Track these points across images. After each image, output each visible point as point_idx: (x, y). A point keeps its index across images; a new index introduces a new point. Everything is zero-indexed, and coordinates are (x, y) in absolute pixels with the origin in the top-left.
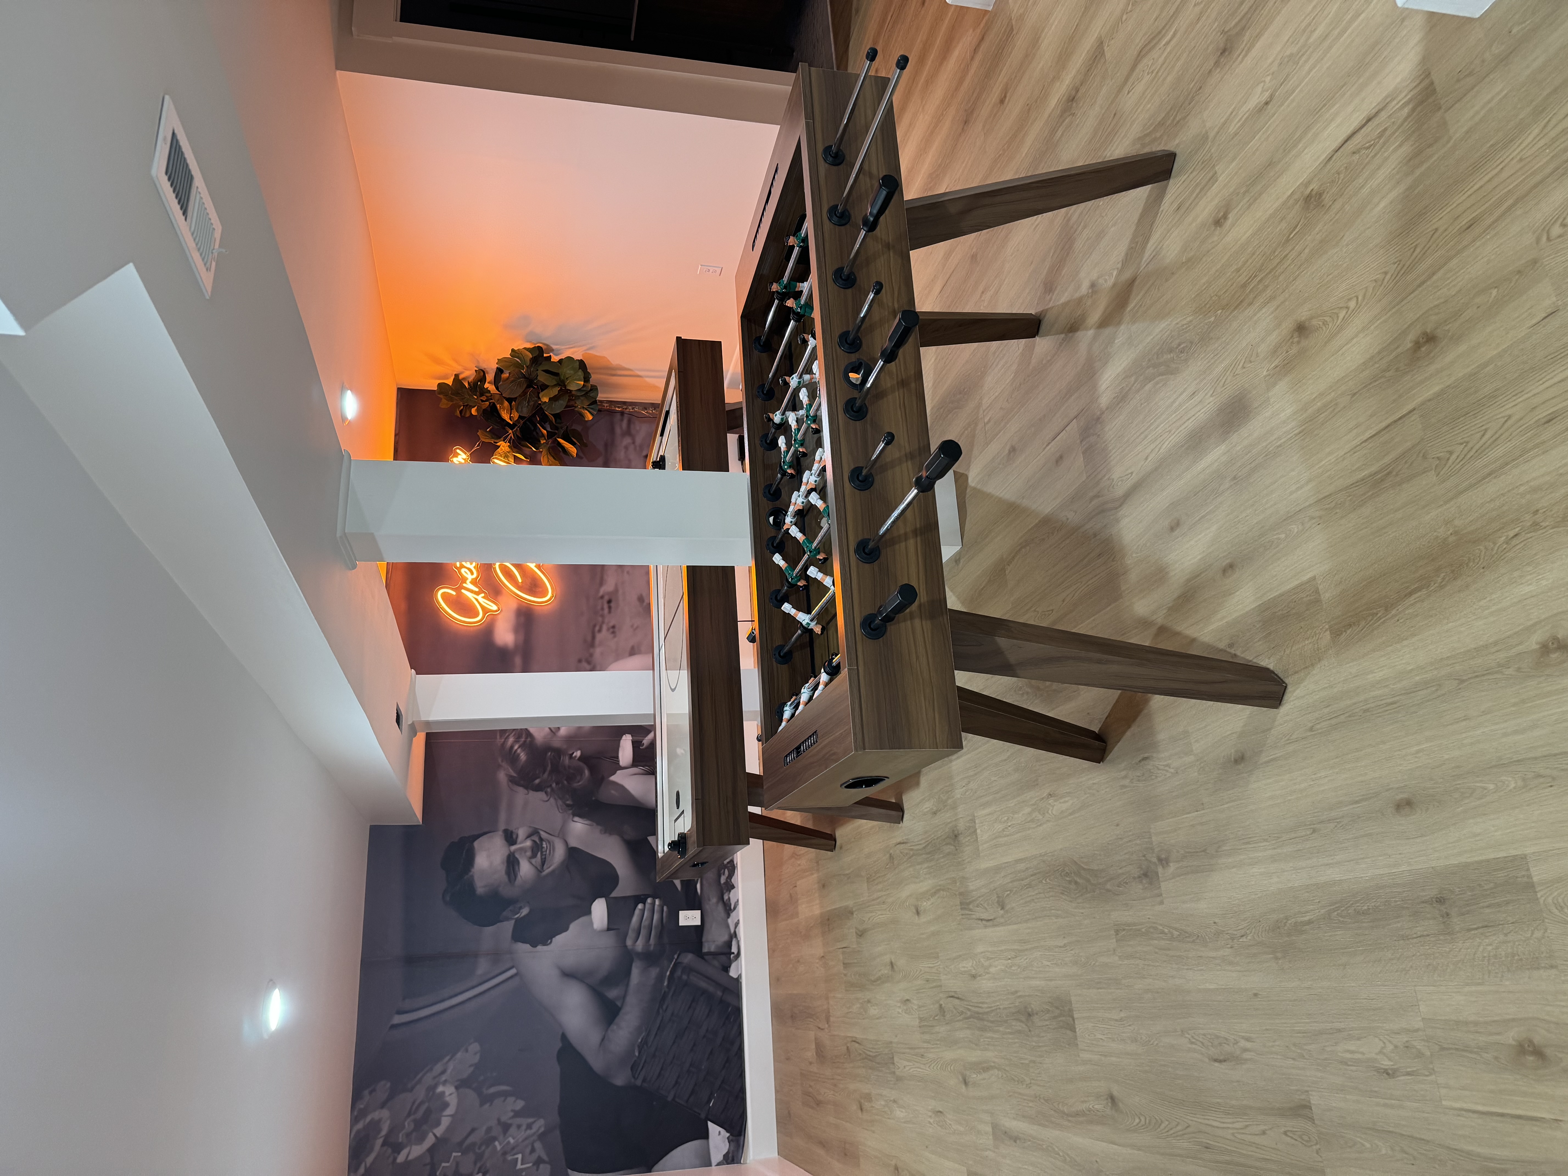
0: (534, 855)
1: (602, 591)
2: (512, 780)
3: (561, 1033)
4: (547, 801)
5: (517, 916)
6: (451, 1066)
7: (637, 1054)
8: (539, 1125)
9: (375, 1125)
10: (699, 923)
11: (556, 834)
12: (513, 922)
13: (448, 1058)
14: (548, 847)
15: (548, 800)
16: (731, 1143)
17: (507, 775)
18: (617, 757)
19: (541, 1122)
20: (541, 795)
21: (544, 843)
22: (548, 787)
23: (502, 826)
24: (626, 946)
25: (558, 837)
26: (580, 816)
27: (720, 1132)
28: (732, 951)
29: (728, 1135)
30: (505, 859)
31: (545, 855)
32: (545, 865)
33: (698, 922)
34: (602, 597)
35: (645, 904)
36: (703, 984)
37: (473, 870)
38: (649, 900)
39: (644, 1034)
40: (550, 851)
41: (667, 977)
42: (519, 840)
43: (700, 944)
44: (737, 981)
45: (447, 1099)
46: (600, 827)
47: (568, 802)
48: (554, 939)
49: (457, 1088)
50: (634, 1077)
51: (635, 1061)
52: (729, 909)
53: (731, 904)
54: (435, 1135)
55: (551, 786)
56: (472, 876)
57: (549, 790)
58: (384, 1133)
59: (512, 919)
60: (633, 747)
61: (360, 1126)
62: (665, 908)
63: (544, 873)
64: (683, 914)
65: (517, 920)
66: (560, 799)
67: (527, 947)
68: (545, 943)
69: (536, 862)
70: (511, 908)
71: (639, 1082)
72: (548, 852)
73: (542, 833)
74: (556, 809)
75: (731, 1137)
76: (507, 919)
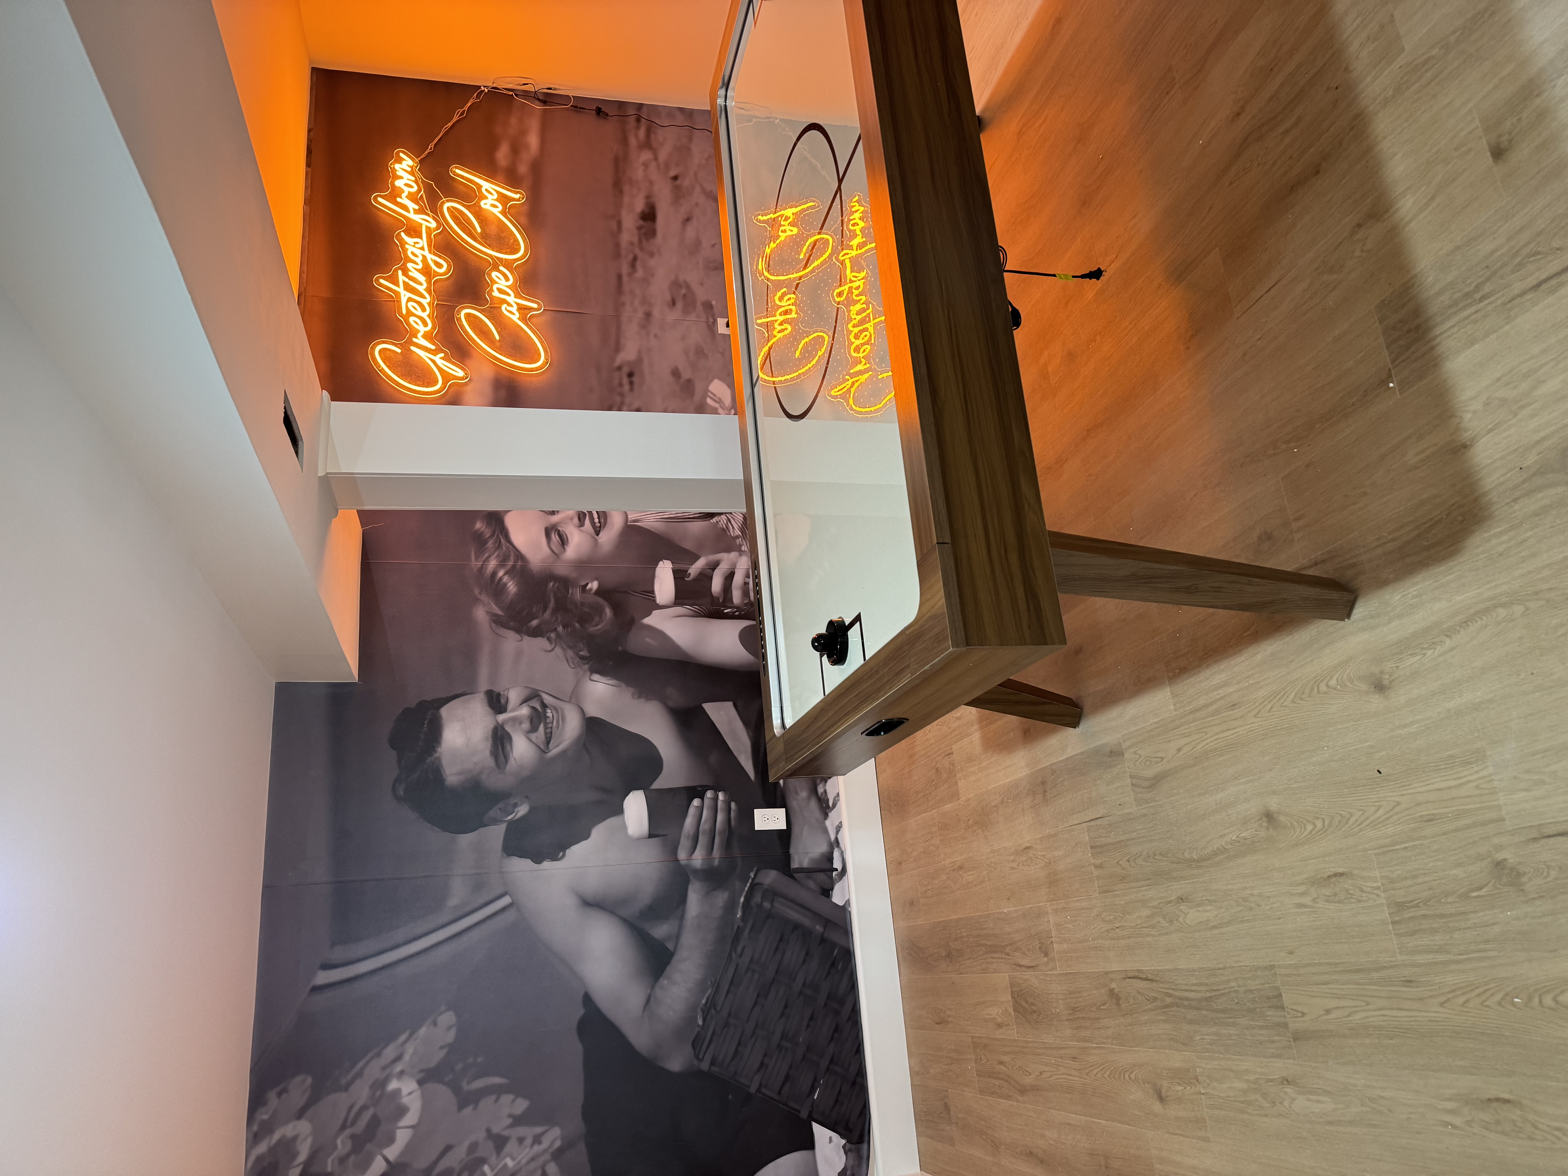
0: (534, 729)
1: (620, 359)
2: (497, 621)
3: (582, 993)
4: (550, 651)
5: (510, 817)
6: (410, 1049)
7: (700, 1022)
8: (553, 1137)
9: (288, 1147)
10: (785, 827)
11: (568, 700)
12: (504, 826)
13: (403, 1037)
14: (555, 717)
15: (553, 650)
16: (849, 1153)
17: (487, 612)
18: (653, 592)
19: (556, 1132)
20: (541, 643)
21: (549, 711)
22: (552, 631)
23: (483, 685)
24: (677, 860)
25: (569, 702)
26: (602, 673)
27: (830, 1138)
28: (835, 866)
29: (843, 1142)
30: (490, 733)
31: (551, 728)
32: (552, 742)
33: (783, 826)
34: (619, 368)
35: (703, 799)
36: (794, 915)
37: (439, 750)
38: (709, 794)
39: (709, 992)
40: (558, 722)
41: (741, 905)
42: (510, 707)
43: (787, 858)
44: (844, 911)
45: (405, 1100)
46: (631, 690)
47: (582, 653)
48: (568, 851)
49: (420, 1083)
50: (697, 1057)
51: (699, 1032)
52: (825, 807)
53: (828, 800)
54: (386, 1160)
55: (555, 630)
56: (439, 759)
57: (553, 635)
58: (302, 1157)
59: (502, 821)
60: (675, 578)
61: (262, 1148)
62: (733, 805)
63: (550, 754)
64: (758, 813)
65: (511, 823)
66: (570, 648)
67: (527, 863)
68: (555, 858)
69: (537, 738)
70: (500, 805)
71: (705, 1066)
72: (555, 723)
73: (544, 696)
74: (566, 662)
75: (848, 1144)
76: (495, 821)
